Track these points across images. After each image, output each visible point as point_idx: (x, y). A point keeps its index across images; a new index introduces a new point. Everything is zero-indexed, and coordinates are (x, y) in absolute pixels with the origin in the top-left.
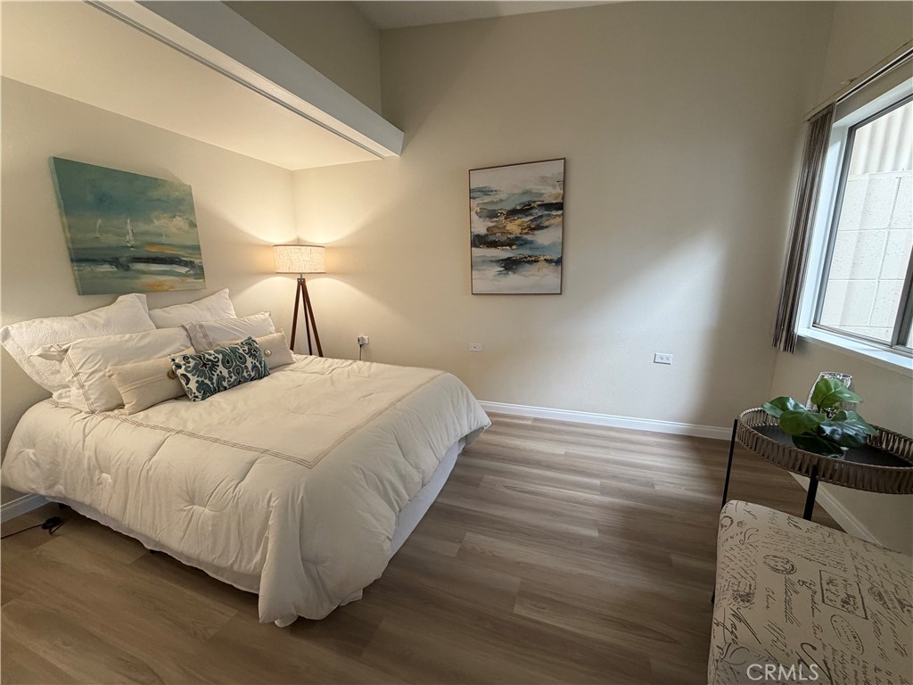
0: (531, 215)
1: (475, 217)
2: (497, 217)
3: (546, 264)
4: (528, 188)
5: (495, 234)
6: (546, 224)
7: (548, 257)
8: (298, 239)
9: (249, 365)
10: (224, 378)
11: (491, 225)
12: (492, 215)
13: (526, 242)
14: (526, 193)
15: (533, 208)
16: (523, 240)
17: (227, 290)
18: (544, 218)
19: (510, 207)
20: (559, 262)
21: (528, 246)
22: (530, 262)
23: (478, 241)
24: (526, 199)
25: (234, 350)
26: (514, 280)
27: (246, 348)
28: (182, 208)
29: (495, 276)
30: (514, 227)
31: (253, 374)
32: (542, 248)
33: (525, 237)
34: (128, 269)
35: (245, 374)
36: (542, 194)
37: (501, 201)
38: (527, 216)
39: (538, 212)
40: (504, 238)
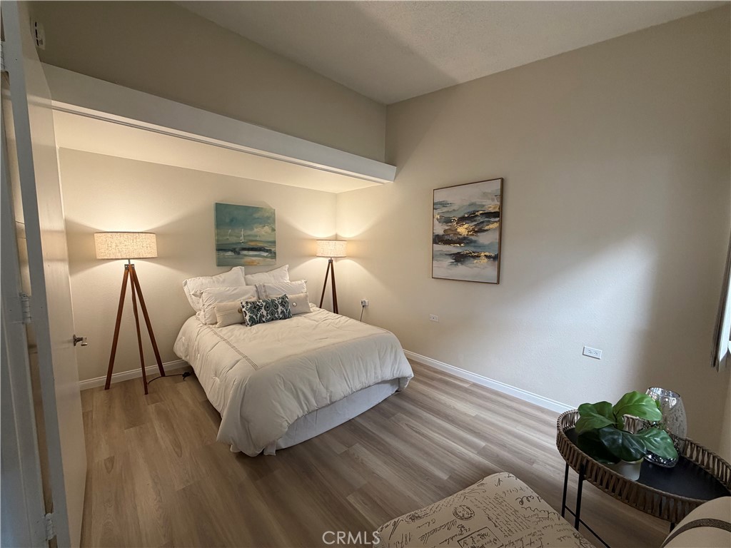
0: (475, 221)
1: (436, 222)
2: (451, 222)
3: (486, 259)
4: (473, 201)
5: (449, 235)
6: (487, 228)
7: (487, 254)
8: (336, 235)
9: (280, 311)
10: (264, 316)
11: (447, 228)
12: (448, 221)
13: (471, 241)
14: (472, 204)
15: (477, 216)
16: (469, 240)
17: (287, 266)
18: (485, 224)
19: (460, 215)
20: (497, 258)
21: (472, 244)
22: (475, 257)
24: (471, 209)
25: (273, 301)
26: (462, 270)
27: (280, 301)
28: (269, 221)
29: (449, 265)
30: (463, 230)
31: (281, 316)
32: (483, 247)
33: (471, 237)
34: (239, 254)
35: (276, 315)
36: (484, 206)
37: (454, 211)
38: (472, 222)
39: (480, 219)
40: (455, 238)
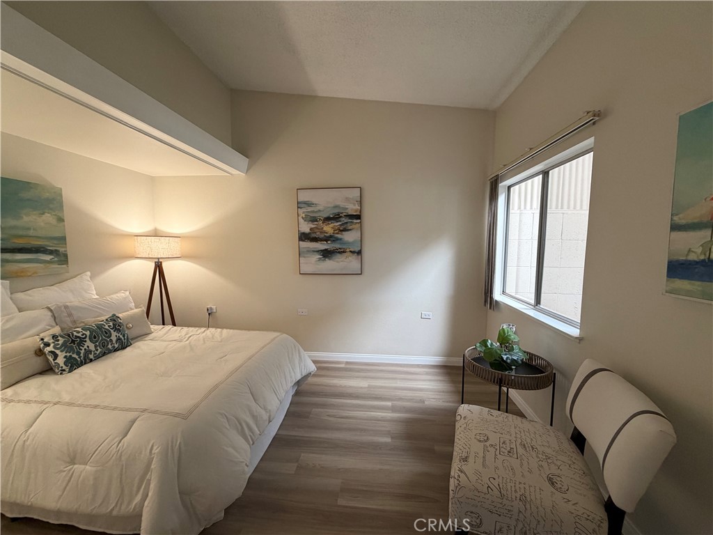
0: (340, 221)
1: (301, 221)
2: (317, 221)
3: (351, 254)
4: (338, 203)
5: (316, 233)
6: (350, 228)
7: (352, 250)
8: (156, 230)
9: (114, 338)
10: (91, 351)
11: (313, 226)
12: (314, 220)
13: (337, 239)
14: (336, 207)
15: (341, 217)
16: (335, 238)
17: (89, 273)
18: (349, 224)
19: (325, 215)
20: (359, 253)
21: (338, 241)
22: (340, 253)
23: (304, 237)
24: (336, 211)
25: (100, 327)
26: (330, 265)
27: (111, 324)
28: (51, 206)
29: (316, 261)
30: (329, 229)
31: (116, 346)
32: (348, 243)
33: (336, 235)
35: (110, 346)
36: (347, 209)
37: (320, 211)
38: (337, 222)
39: (344, 220)
40: (322, 236)
